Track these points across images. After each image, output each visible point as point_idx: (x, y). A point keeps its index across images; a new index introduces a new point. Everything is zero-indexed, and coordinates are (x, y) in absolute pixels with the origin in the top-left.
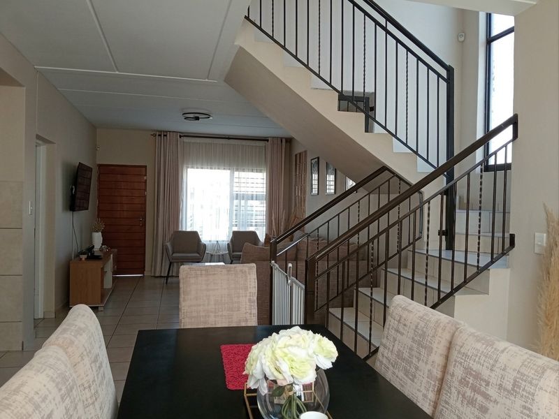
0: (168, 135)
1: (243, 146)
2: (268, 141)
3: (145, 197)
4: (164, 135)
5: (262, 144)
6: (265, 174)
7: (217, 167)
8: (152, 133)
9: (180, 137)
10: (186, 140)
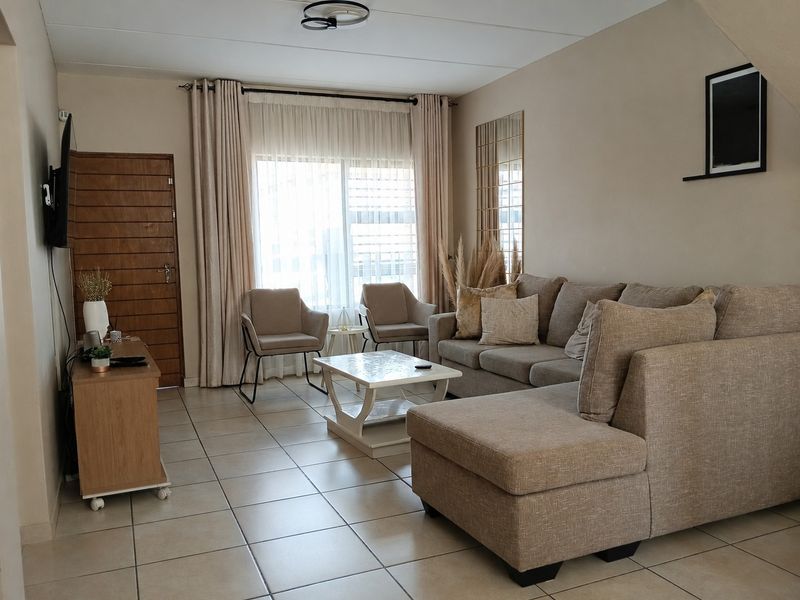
0: (218, 88)
1: (367, 112)
2: (415, 102)
3: (175, 221)
4: (209, 88)
5: (403, 108)
6: (412, 171)
7: (318, 157)
8: (183, 83)
9: (243, 91)
10: (255, 98)
